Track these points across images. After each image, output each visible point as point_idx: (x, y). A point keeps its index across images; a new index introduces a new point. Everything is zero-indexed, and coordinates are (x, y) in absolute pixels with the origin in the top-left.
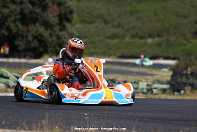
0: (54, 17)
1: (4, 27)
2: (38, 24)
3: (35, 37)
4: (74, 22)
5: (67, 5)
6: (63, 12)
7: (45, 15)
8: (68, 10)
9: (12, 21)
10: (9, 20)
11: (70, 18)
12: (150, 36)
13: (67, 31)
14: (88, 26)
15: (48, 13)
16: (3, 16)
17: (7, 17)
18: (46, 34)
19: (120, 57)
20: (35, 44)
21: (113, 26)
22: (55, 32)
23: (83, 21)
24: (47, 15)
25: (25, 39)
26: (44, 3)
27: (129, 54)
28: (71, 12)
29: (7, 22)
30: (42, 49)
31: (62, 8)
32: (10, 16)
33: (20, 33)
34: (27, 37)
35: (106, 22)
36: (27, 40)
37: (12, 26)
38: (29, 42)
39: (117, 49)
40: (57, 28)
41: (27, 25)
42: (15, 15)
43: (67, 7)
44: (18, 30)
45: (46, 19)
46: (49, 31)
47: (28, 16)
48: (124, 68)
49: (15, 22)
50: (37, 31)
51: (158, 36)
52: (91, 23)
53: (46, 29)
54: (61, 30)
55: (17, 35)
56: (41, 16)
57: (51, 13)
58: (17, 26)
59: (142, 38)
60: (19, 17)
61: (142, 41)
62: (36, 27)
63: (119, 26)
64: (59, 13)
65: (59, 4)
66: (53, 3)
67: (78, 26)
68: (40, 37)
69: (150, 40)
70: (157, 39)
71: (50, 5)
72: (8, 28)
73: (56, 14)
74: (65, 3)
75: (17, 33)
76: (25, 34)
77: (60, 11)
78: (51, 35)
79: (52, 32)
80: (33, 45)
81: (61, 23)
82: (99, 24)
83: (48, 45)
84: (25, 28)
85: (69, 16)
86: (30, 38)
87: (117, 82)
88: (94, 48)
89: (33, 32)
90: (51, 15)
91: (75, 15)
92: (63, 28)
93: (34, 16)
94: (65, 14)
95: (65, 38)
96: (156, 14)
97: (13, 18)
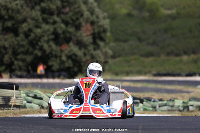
0: (88, 36)
1: (38, 47)
2: (71, 44)
3: (69, 57)
4: (108, 41)
5: (101, 24)
6: (96, 31)
7: (78, 34)
8: (102, 29)
9: (45, 41)
10: (42, 40)
11: (104, 37)
12: (186, 53)
13: (102, 50)
14: (123, 44)
15: (82, 32)
16: (36, 36)
17: (40, 38)
18: (80, 53)
19: (156, 75)
20: (70, 63)
21: (148, 44)
22: (89, 51)
23: (117, 40)
24: (81, 34)
25: (58, 59)
26: (77, 23)
27: (165, 72)
28: (105, 31)
29: (40, 42)
30: (76, 69)
31: (96, 27)
32: (44, 36)
33: (54, 53)
34: (61, 57)
35: (140, 40)
36: (61, 60)
37: (46, 46)
38: (63, 62)
39: (153, 67)
40: (91, 48)
41: (61, 45)
42: (49, 36)
43: (101, 26)
44: (52, 50)
45: (80, 39)
46: (83, 50)
47: (62, 36)
48: (160, 86)
49: (48, 42)
50: (71, 51)
51: (194, 53)
52: (125, 41)
53: (80, 49)
54: (95, 49)
55: (50, 56)
56: (75, 36)
57: (85, 32)
58: (50, 46)
59: (177, 55)
60: (52, 37)
61: (178, 59)
62: (70, 47)
63: (154, 43)
64: (92, 32)
65: (93, 23)
66: (87, 22)
67: (112, 44)
68: (74, 57)
69: (185, 58)
70: (192, 56)
71: (84, 24)
72: (41, 49)
73: (89, 33)
74: (98, 22)
75: (51, 53)
76: (59, 54)
77: (94, 30)
78: (85, 54)
79: (86, 51)
80: (67, 65)
81: (95, 43)
82: (133, 42)
83: (83, 64)
84: (59, 48)
85: (103, 35)
86: (64, 58)
87: (153, 100)
88: (129, 66)
89: (66, 52)
90: (84, 35)
91: (109, 34)
92: (97, 47)
93: (68, 35)
94: (99, 33)
95: (100, 57)
96: (191, 31)
97: (46, 38)
